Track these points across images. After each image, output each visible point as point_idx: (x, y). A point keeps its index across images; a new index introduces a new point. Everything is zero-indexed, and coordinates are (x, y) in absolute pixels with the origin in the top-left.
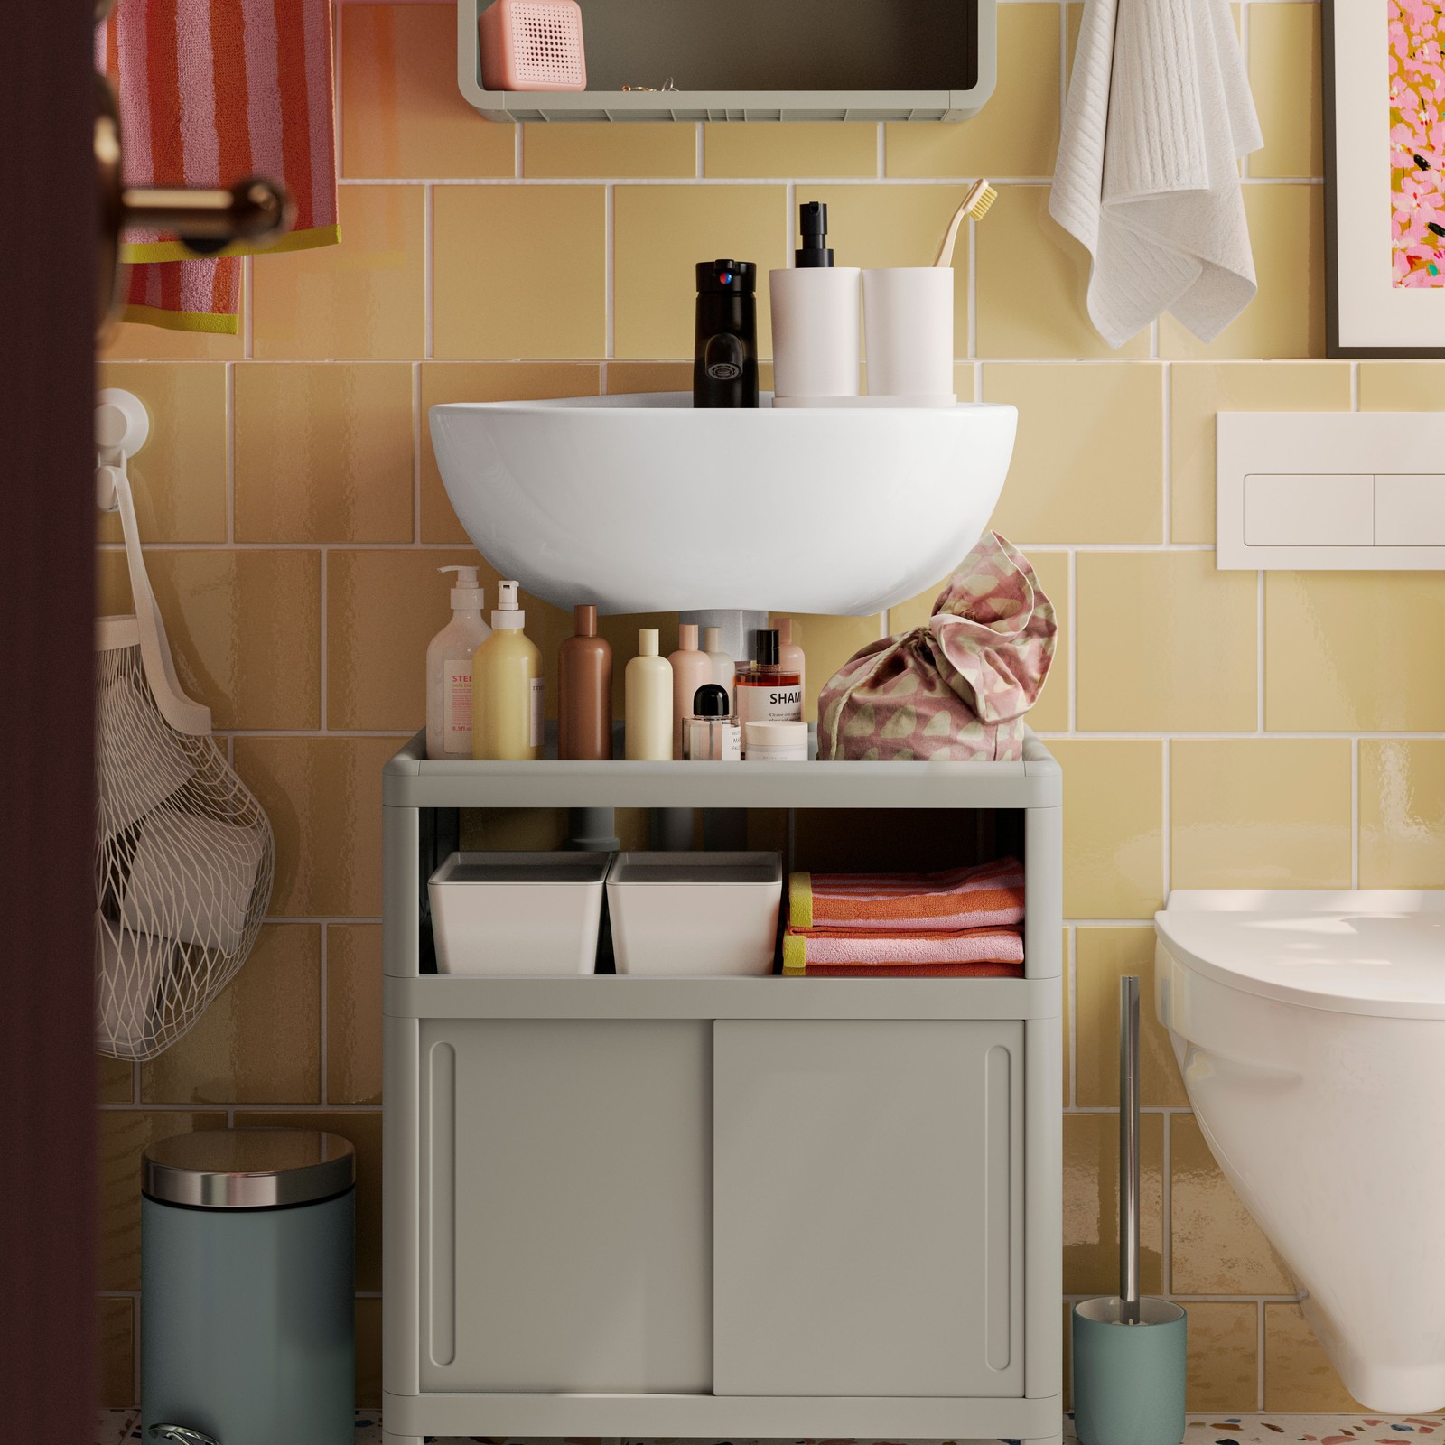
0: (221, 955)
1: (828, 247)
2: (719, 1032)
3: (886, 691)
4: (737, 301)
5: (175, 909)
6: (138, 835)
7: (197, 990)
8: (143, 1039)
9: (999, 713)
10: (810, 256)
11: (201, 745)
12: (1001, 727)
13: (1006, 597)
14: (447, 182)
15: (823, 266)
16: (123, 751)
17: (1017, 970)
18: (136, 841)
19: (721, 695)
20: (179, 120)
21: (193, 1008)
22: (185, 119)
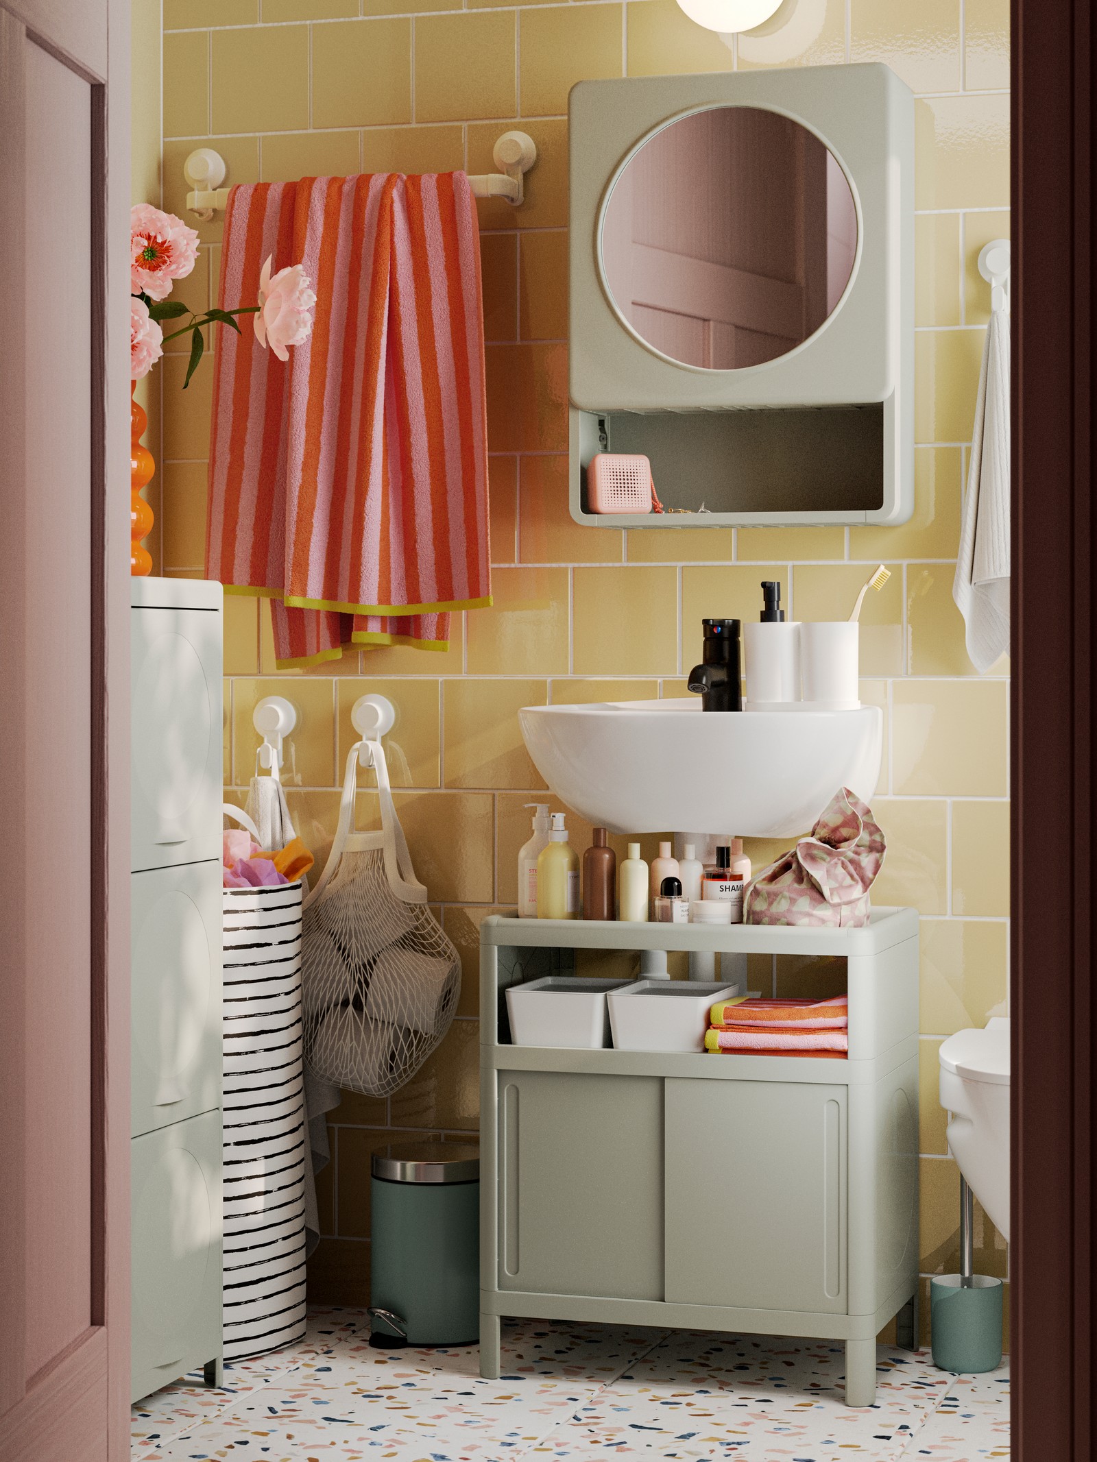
0: (421, 1035)
1: (781, 609)
2: (668, 1085)
3: (776, 884)
4: (726, 644)
5: (394, 1006)
6: (375, 961)
7: (408, 1056)
8: (378, 1083)
9: (841, 898)
10: (768, 615)
11: (417, 910)
12: (843, 907)
13: (850, 827)
14: (583, 565)
15: (776, 621)
16: (367, 911)
17: (844, 1054)
18: (373, 965)
19: (676, 884)
20: (416, 542)
21: (407, 1066)
22: (419, 541)
